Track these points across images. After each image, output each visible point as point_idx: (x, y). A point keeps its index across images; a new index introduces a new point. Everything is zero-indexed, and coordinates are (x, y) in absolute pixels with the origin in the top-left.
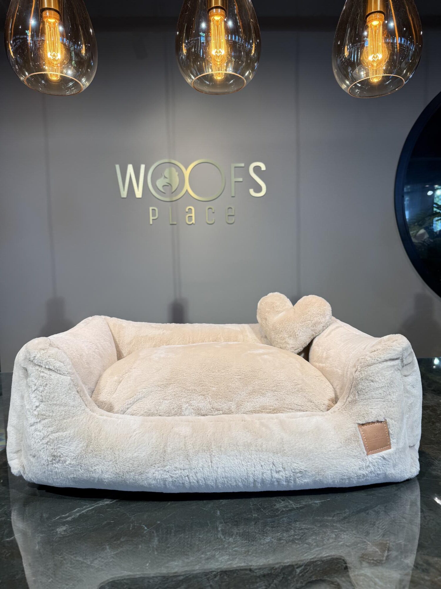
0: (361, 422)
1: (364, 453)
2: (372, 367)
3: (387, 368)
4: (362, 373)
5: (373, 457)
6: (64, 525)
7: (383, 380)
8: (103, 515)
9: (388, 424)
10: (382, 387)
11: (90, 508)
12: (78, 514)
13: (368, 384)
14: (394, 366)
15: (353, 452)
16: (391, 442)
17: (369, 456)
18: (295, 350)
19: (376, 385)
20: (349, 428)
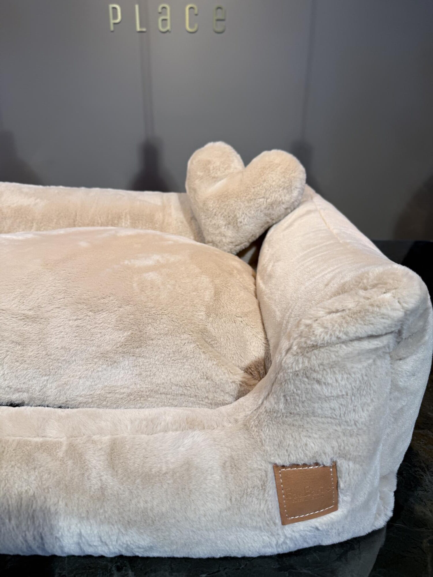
0: (279, 462)
1: (275, 524)
2: (322, 350)
3: (359, 354)
4: (298, 360)
5: (295, 529)
7: (343, 383)
9: (338, 469)
10: (338, 397)
13: (309, 387)
14: (376, 349)
15: (252, 520)
16: (340, 499)
17: (287, 527)
18: (236, 245)
19: (326, 391)
20: (252, 471)
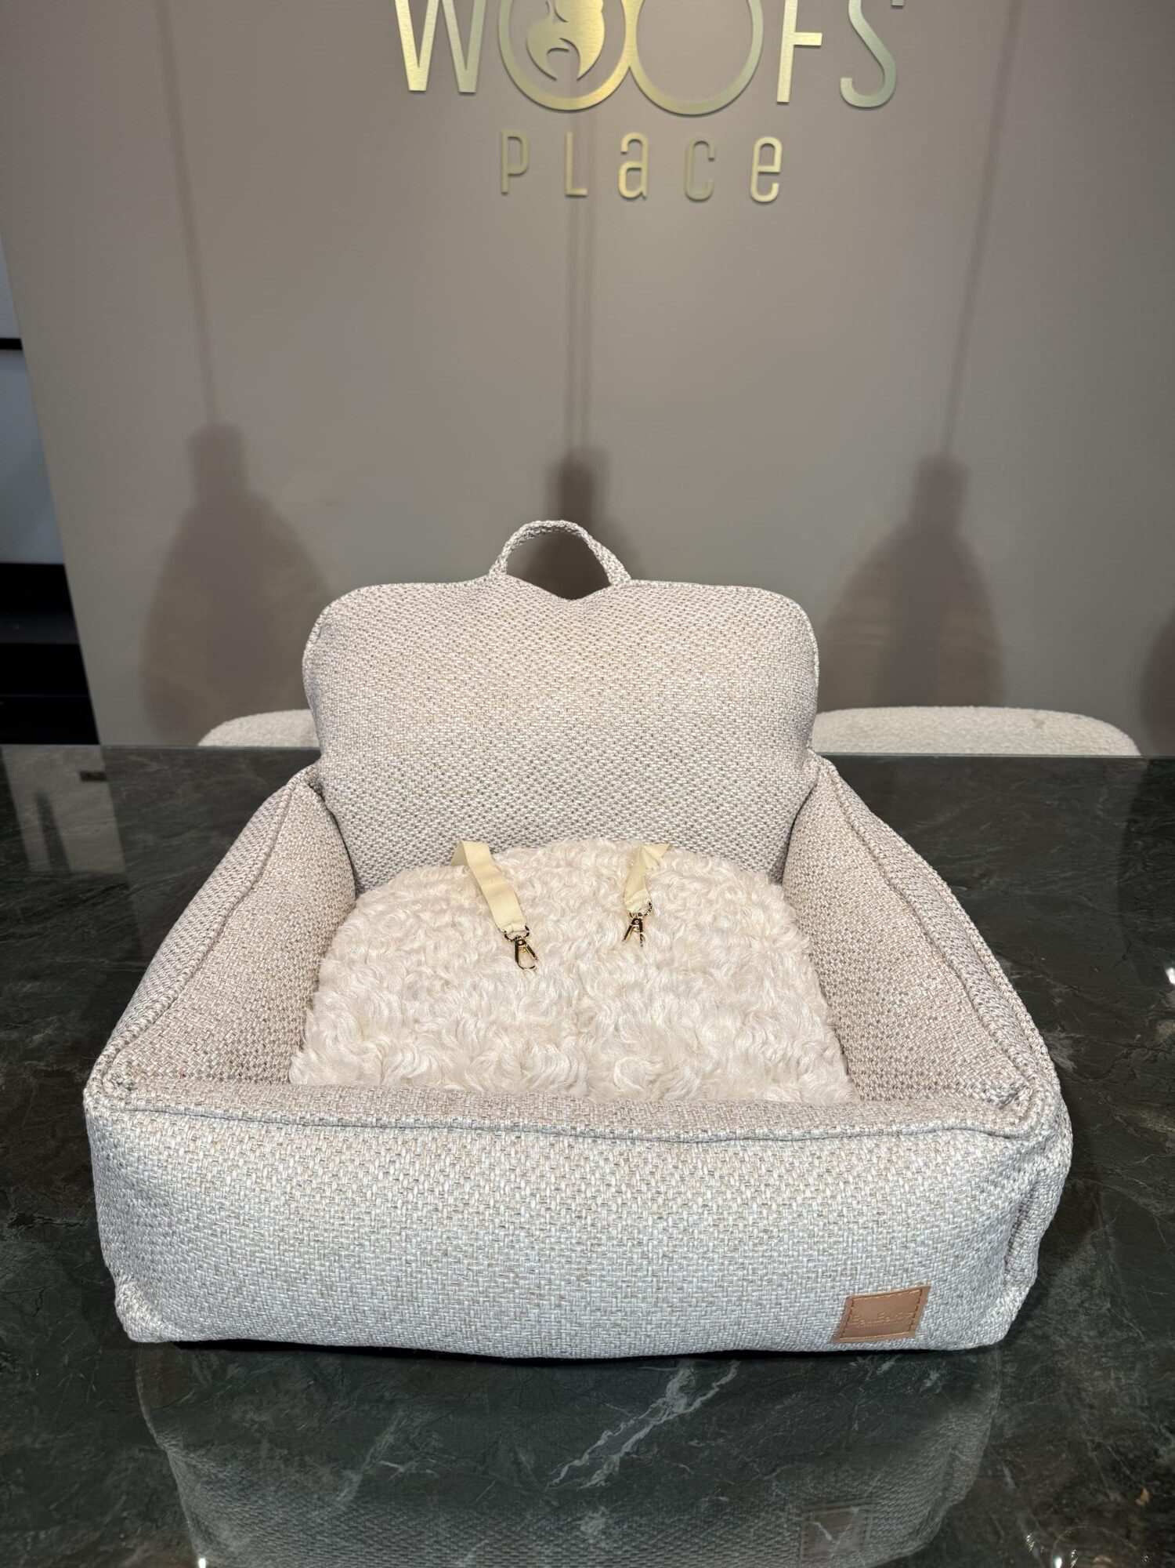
6: (596, 1510)
8: (688, 1469)
11: (641, 1434)
12: (616, 1458)
